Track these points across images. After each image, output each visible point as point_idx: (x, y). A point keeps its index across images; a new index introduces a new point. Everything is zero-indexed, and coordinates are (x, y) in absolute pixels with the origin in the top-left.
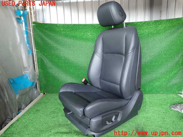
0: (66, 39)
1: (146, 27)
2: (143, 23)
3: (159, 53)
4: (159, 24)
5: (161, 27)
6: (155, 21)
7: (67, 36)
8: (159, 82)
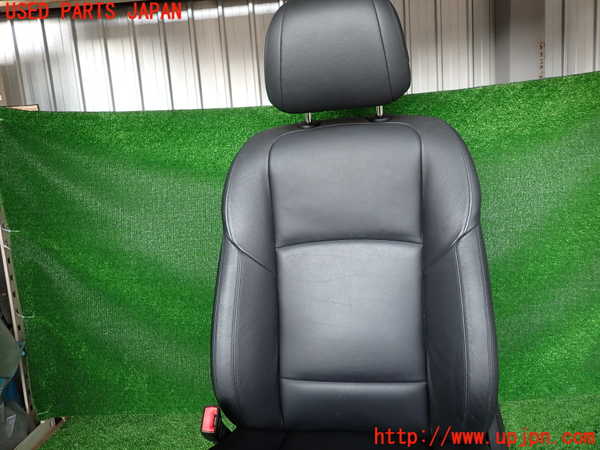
0: (144, 178)
1: (490, 111)
2: (477, 96)
3: (550, 219)
4: (544, 98)
5: (552, 109)
6: (527, 86)
7: (146, 163)
8: (561, 345)
